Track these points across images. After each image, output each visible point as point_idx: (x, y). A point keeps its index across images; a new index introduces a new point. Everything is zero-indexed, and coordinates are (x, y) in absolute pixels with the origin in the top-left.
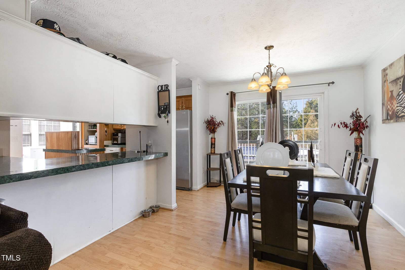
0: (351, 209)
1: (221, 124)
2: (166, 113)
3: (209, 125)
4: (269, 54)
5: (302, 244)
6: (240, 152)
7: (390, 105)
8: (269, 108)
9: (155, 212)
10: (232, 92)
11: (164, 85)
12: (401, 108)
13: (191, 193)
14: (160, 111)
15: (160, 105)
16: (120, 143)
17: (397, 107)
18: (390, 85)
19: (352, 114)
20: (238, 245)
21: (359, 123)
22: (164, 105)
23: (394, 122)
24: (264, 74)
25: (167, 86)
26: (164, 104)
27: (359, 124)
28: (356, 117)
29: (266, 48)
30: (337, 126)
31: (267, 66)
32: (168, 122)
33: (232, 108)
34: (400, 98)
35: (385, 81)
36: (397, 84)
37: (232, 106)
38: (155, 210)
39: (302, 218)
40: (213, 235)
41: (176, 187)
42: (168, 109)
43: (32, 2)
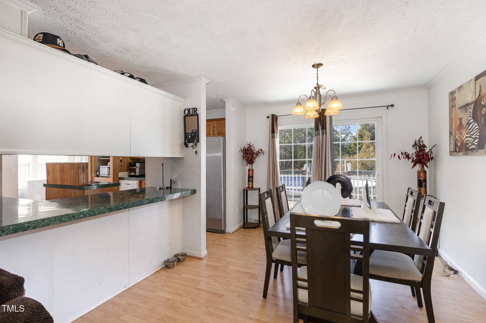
0: (413, 260)
1: (260, 152)
2: (195, 142)
3: (246, 154)
4: (317, 73)
5: (356, 308)
6: (282, 189)
7: (459, 135)
8: (317, 135)
9: (181, 261)
10: (273, 115)
11: (192, 109)
12: (471, 139)
13: (225, 236)
14: (187, 139)
15: (187, 132)
16: (138, 174)
17: (467, 137)
18: (458, 111)
19: (414, 143)
20: (281, 303)
21: (422, 153)
22: (191, 132)
23: (463, 155)
24: (312, 98)
25: (195, 110)
26: (192, 130)
27: (423, 155)
28: (420, 146)
29: (313, 66)
30: (398, 157)
31: (315, 88)
32: (196, 152)
33: (273, 134)
34: (470, 128)
35: (453, 106)
36: (466, 110)
37: (273, 131)
38: (181, 259)
39: (356, 272)
40: (250, 290)
41: (206, 228)
42: (196, 137)
43: (29, 13)
